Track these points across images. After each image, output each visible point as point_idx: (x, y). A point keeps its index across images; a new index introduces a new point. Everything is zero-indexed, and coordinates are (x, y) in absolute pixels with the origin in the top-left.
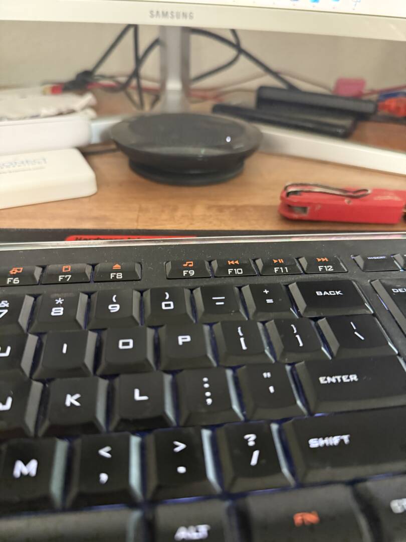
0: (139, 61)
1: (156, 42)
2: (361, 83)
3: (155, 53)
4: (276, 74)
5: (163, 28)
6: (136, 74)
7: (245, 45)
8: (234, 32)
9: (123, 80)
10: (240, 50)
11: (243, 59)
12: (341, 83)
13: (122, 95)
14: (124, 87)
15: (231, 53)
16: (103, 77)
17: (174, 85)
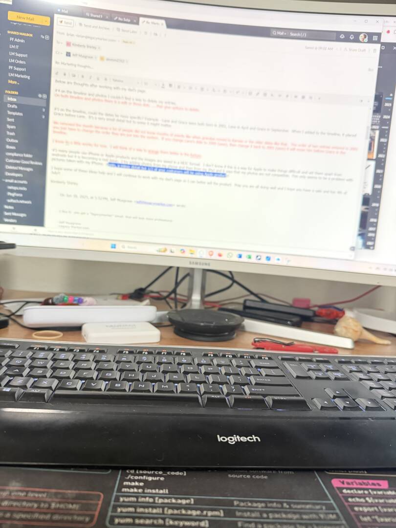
0: (177, 284)
1: (188, 275)
2: (308, 301)
3: (187, 280)
4: (256, 295)
5: (193, 269)
6: (174, 291)
7: (236, 278)
8: (230, 272)
9: (165, 294)
10: (234, 281)
11: (235, 285)
12: (296, 301)
13: (163, 301)
14: (165, 298)
15: (229, 282)
16: (152, 292)
17: (196, 297)
